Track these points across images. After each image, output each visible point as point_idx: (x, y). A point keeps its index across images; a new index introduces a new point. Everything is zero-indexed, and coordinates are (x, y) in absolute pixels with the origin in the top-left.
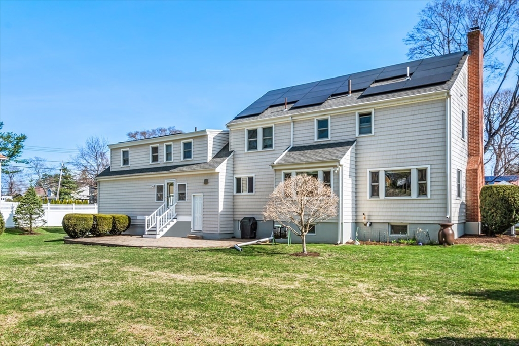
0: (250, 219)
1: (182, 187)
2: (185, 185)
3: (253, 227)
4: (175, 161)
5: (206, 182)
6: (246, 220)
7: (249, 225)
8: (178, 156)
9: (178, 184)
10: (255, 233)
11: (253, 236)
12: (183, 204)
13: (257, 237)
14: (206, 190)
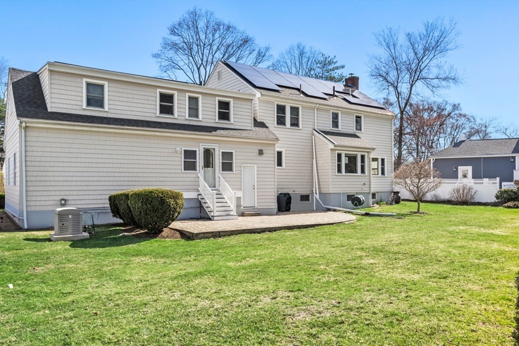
0: (285, 194)
1: (227, 156)
2: (232, 153)
3: (288, 202)
4: (204, 120)
5: (261, 152)
6: (282, 196)
7: (284, 199)
8: (208, 114)
9: (221, 151)
10: (290, 207)
11: (288, 209)
12: (230, 176)
13: (291, 210)
14: (260, 162)
